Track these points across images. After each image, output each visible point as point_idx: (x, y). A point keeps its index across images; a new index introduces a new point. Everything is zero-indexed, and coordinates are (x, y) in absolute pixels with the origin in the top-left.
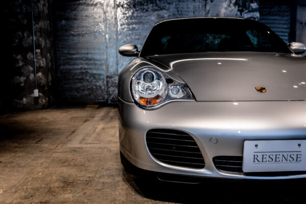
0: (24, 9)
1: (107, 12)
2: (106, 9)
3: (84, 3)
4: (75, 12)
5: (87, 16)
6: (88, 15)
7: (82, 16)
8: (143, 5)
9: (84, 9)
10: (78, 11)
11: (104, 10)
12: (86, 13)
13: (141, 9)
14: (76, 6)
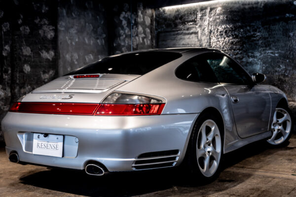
0: (127, 42)
1: (201, 40)
2: (201, 38)
3: (182, 33)
4: (175, 41)
5: (183, 44)
6: (185, 43)
7: (179, 45)
8: (235, 31)
9: (181, 39)
10: (177, 40)
11: (198, 38)
12: (183, 42)
13: (232, 35)
14: (175, 36)
